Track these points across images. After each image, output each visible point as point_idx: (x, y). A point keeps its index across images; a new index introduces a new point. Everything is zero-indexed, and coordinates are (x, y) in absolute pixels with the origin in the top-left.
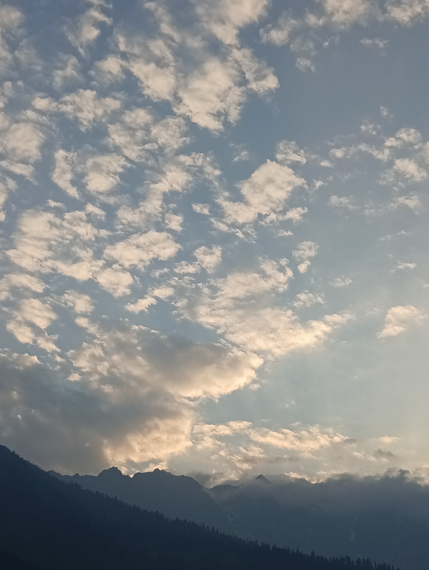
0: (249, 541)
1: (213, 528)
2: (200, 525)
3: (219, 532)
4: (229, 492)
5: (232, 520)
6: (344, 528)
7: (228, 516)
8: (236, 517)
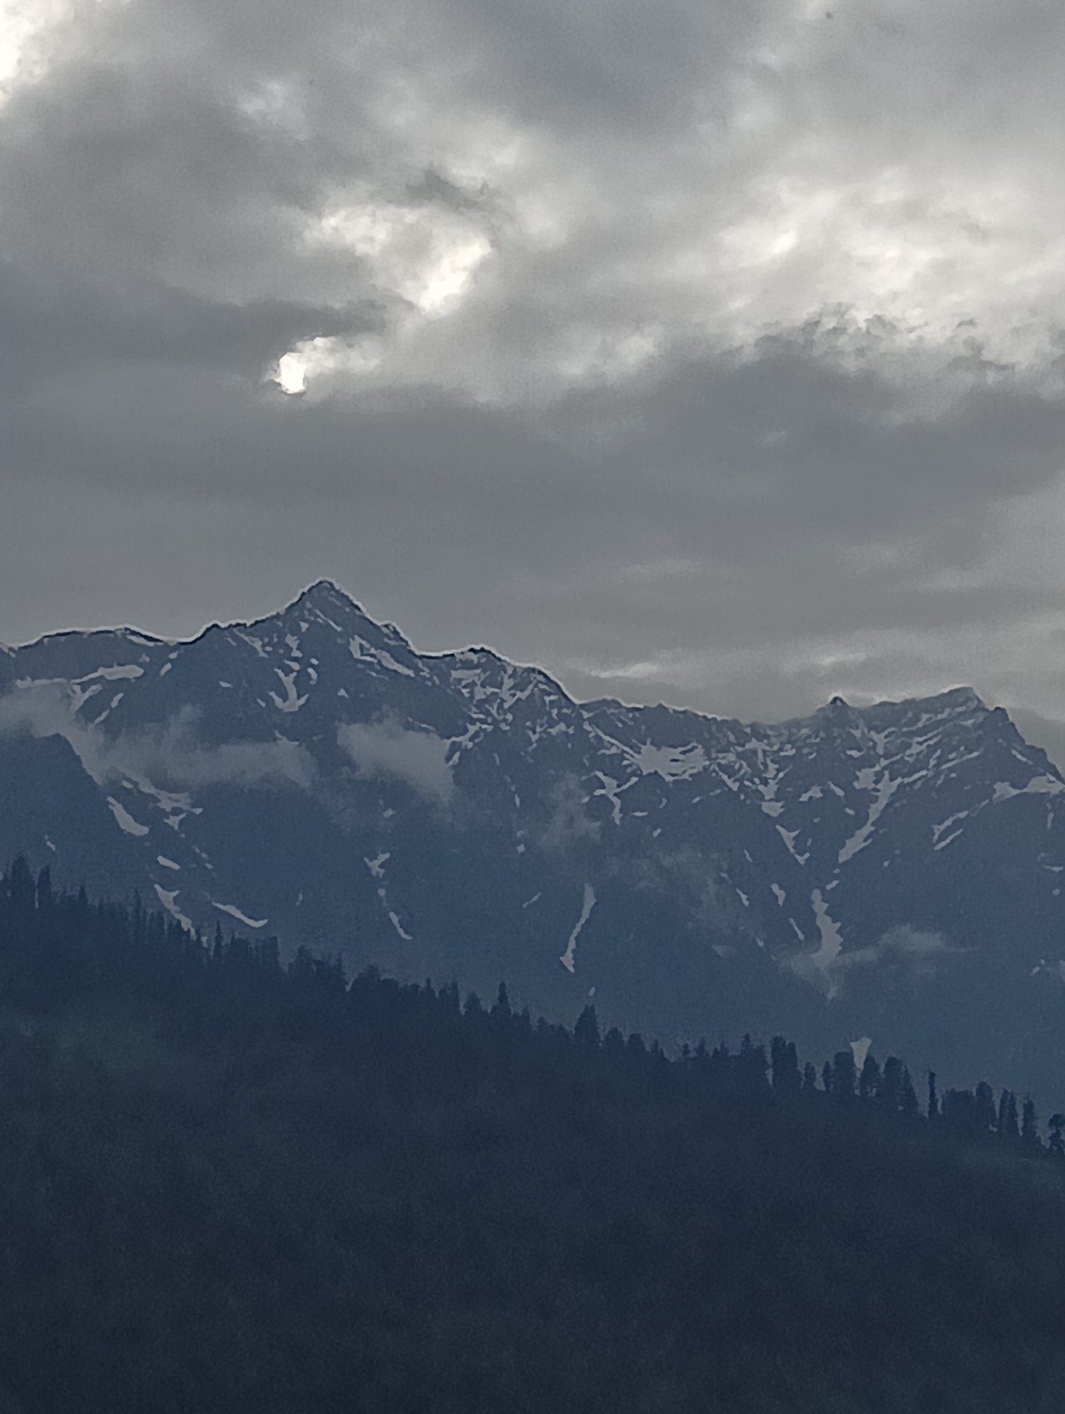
3: (57, 884)
4: (133, 672)
5: (142, 830)
6: (781, 894)
7: (118, 810)
8: (166, 815)
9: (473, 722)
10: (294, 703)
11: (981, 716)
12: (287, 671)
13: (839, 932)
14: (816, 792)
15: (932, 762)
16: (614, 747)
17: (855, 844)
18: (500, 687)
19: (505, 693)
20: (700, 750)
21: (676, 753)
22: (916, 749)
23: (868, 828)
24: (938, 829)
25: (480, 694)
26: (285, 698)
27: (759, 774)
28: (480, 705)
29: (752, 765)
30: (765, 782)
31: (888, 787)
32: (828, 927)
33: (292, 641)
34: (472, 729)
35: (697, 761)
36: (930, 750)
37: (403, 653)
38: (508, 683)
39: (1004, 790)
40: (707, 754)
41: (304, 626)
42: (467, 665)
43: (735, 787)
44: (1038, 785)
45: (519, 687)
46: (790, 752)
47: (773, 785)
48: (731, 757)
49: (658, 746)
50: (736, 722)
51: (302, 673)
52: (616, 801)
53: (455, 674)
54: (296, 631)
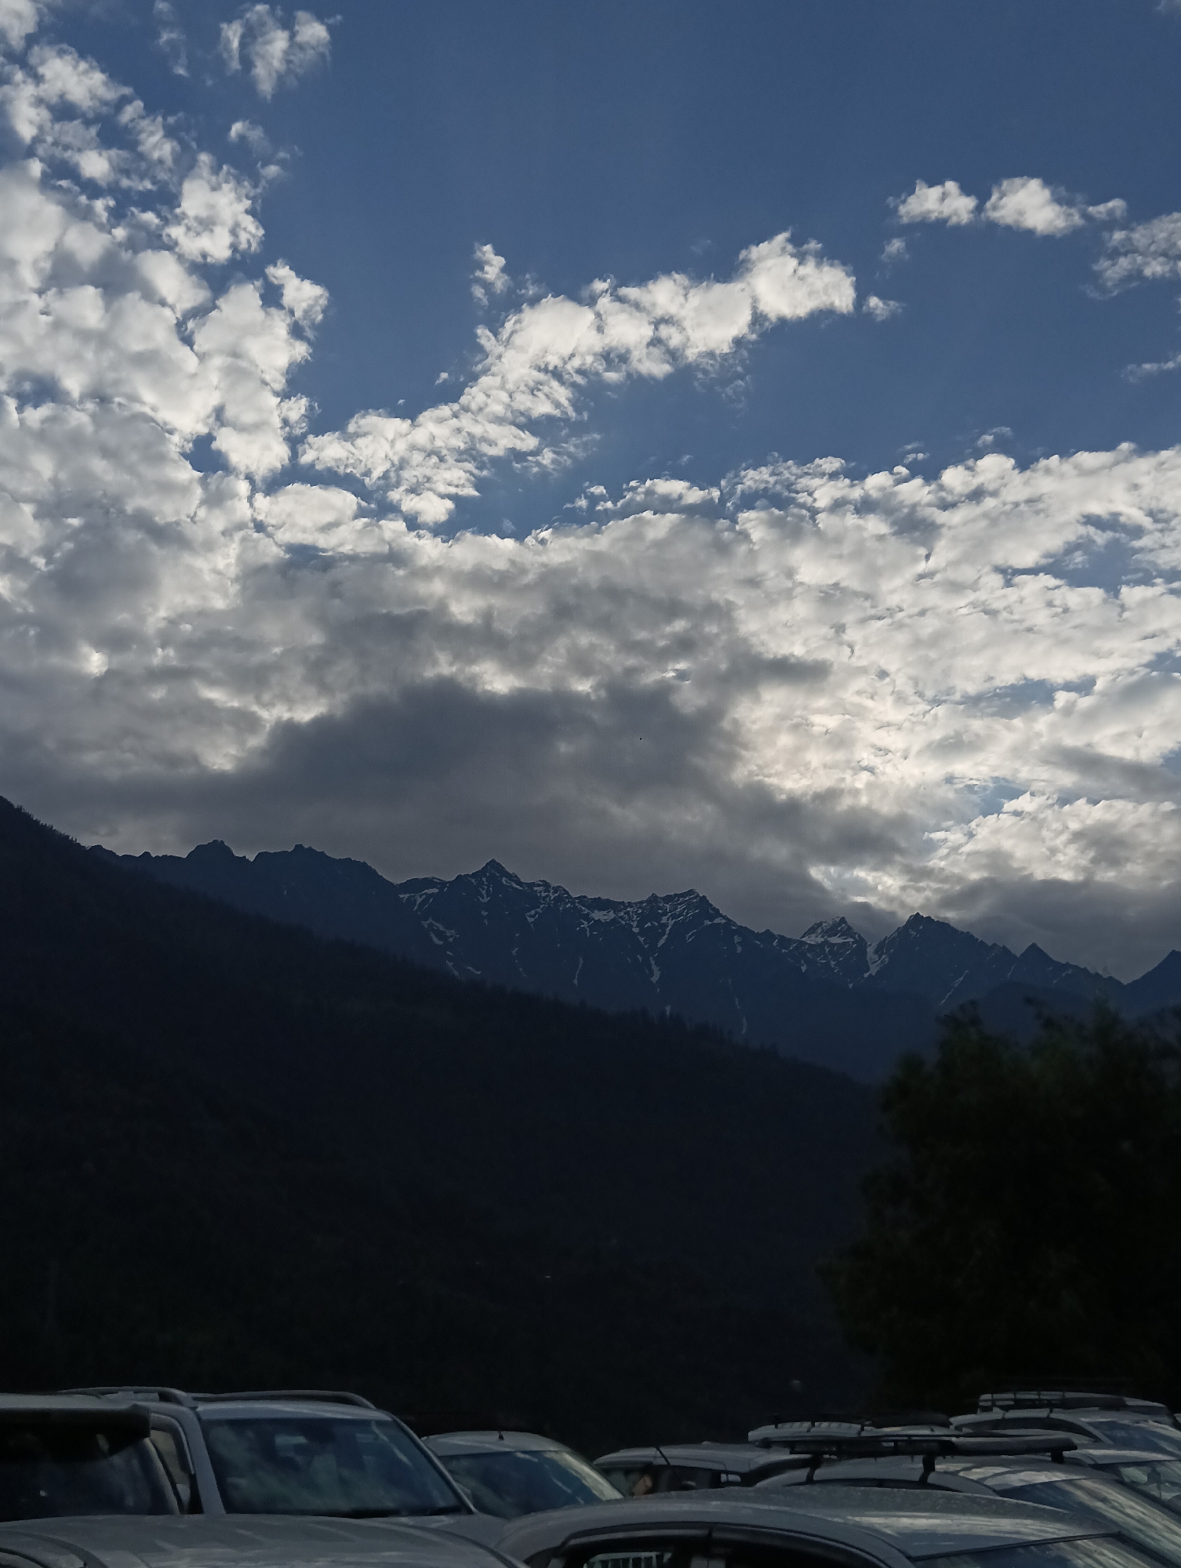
0: (468, 981)
4: (435, 890)
5: (441, 943)
6: (640, 959)
7: (433, 935)
8: (449, 937)
9: (542, 904)
10: (486, 900)
11: (698, 899)
12: (483, 889)
13: (659, 970)
14: (649, 924)
15: (684, 914)
16: (587, 911)
17: (662, 942)
18: (549, 892)
19: (551, 894)
20: (612, 912)
21: (605, 913)
22: (679, 910)
23: (666, 936)
24: (687, 936)
25: (543, 894)
26: (483, 898)
27: (630, 918)
28: (544, 898)
29: (629, 916)
30: (633, 921)
31: (671, 922)
32: (655, 968)
33: (484, 879)
34: (542, 906)
35: (612, 915)
36: (684, 909)
37: (519, 883)
38: (552, 891)
39: (707, 922)
40: (614, 913)
41: (488, 874)
42: (539, 885)
43: (624, 923)
44: (717, 921)
45: (555, 892)
46: (640, 911)
47: (636, 923)
48: (622, 914)
49: (600, 910)
50: (623, 902)
51: (488, 890)
52: (588, 929)
53: (535, 889)
54: (485, 876)
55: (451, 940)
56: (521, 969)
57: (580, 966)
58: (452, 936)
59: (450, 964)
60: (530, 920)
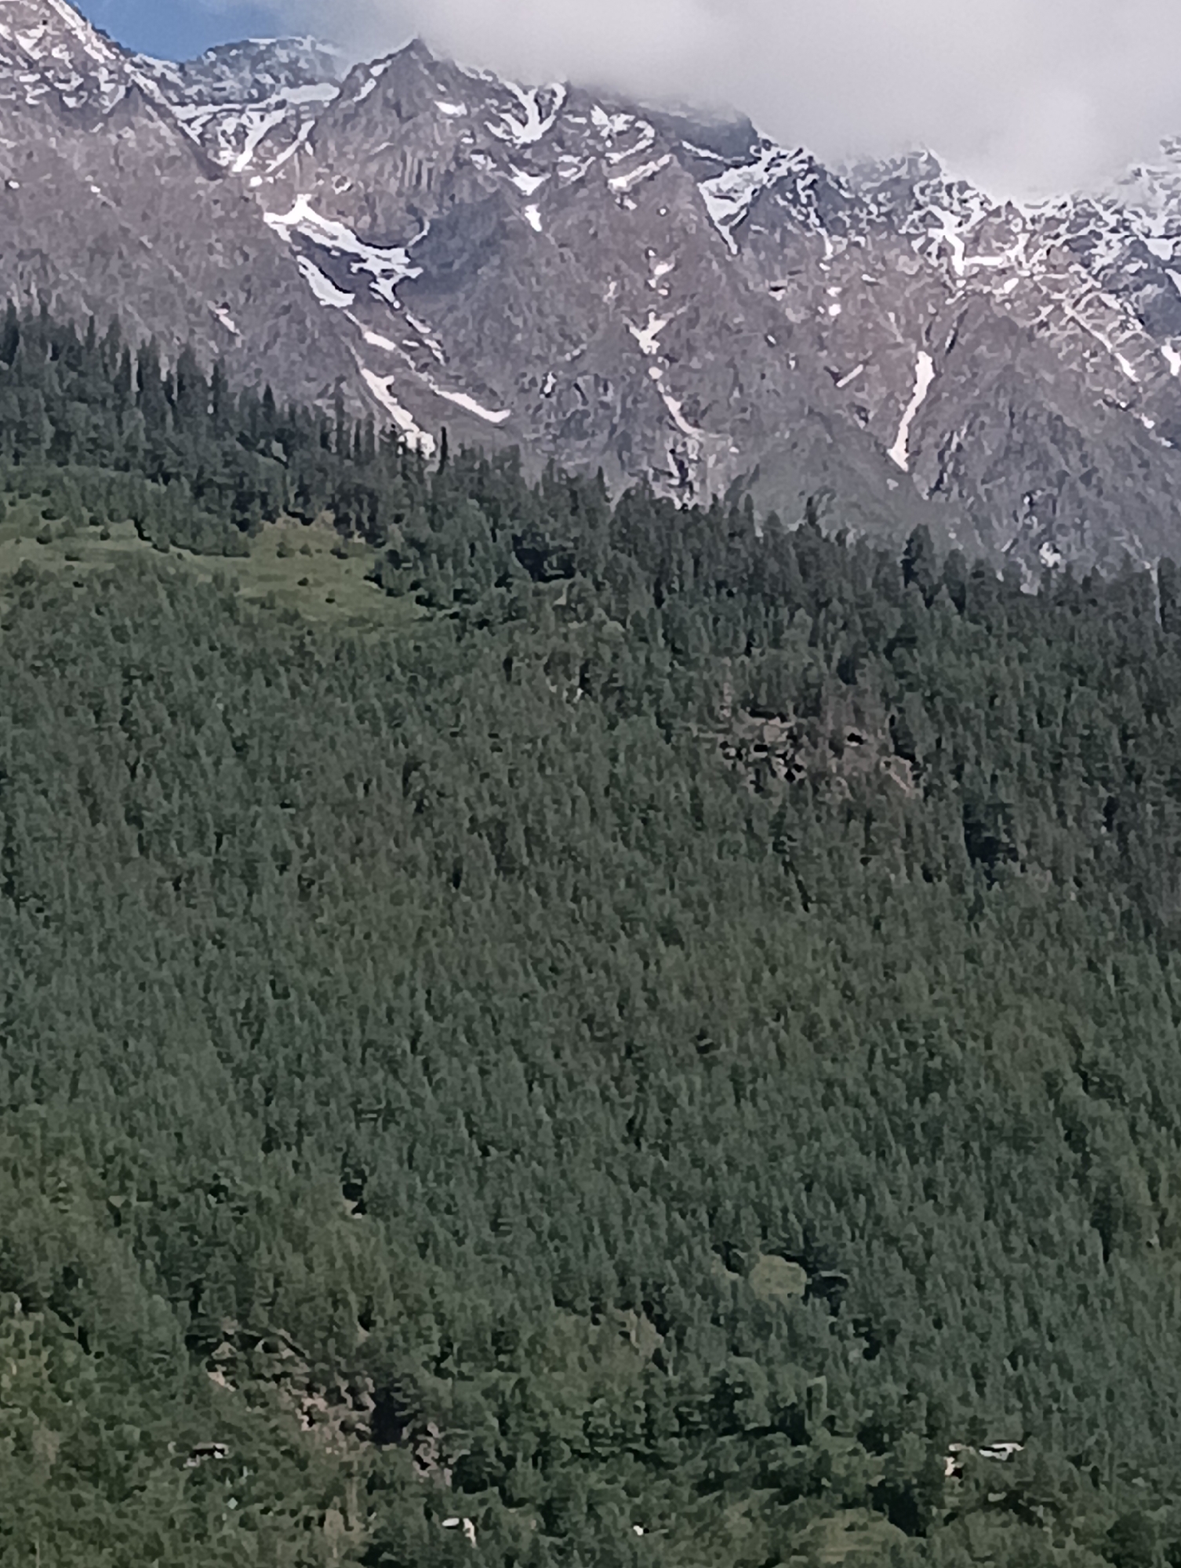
0: (454, 451)
1: (187, 357)
2: (91, 329)
3: (235, 382)
4: (326, 92)
5: (343, 300)
6: (1174, 360)
8: (375, 278)
27: (1144, 203)
30: (1152, 213)
52: (958, 244)
55: (385, 287)
56: (674, 406)
57: (920, 392)
58: (387, 274)
59: (379, 385)
60: (718, 209)
